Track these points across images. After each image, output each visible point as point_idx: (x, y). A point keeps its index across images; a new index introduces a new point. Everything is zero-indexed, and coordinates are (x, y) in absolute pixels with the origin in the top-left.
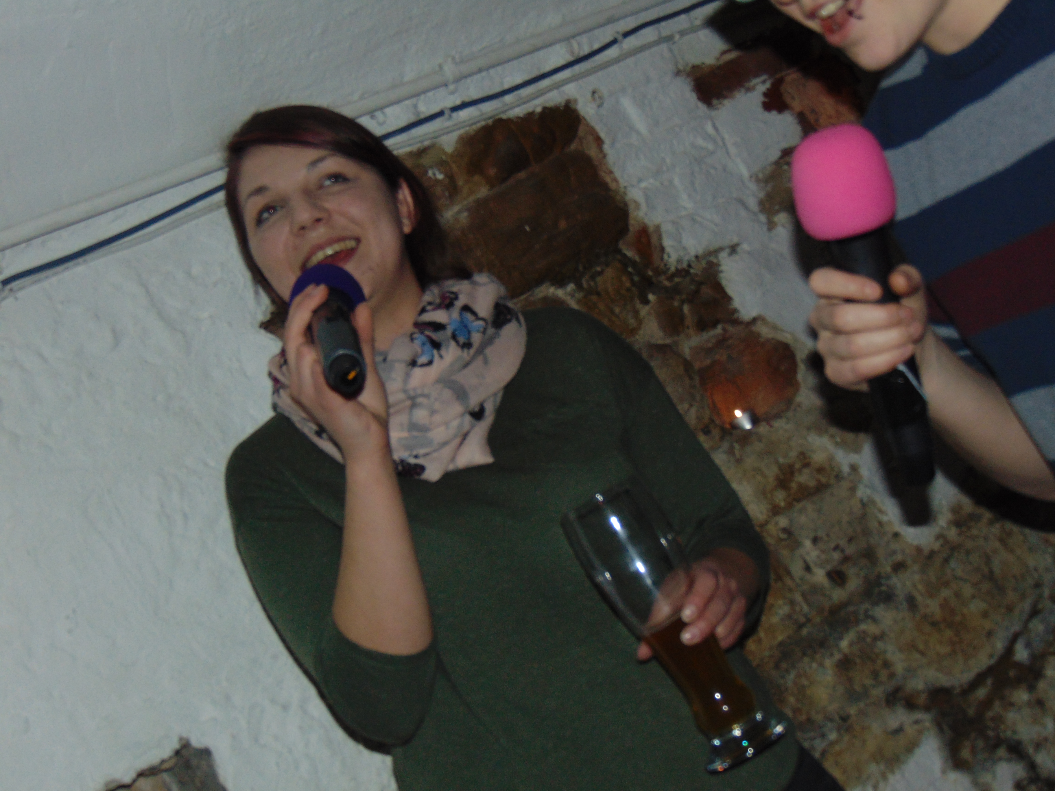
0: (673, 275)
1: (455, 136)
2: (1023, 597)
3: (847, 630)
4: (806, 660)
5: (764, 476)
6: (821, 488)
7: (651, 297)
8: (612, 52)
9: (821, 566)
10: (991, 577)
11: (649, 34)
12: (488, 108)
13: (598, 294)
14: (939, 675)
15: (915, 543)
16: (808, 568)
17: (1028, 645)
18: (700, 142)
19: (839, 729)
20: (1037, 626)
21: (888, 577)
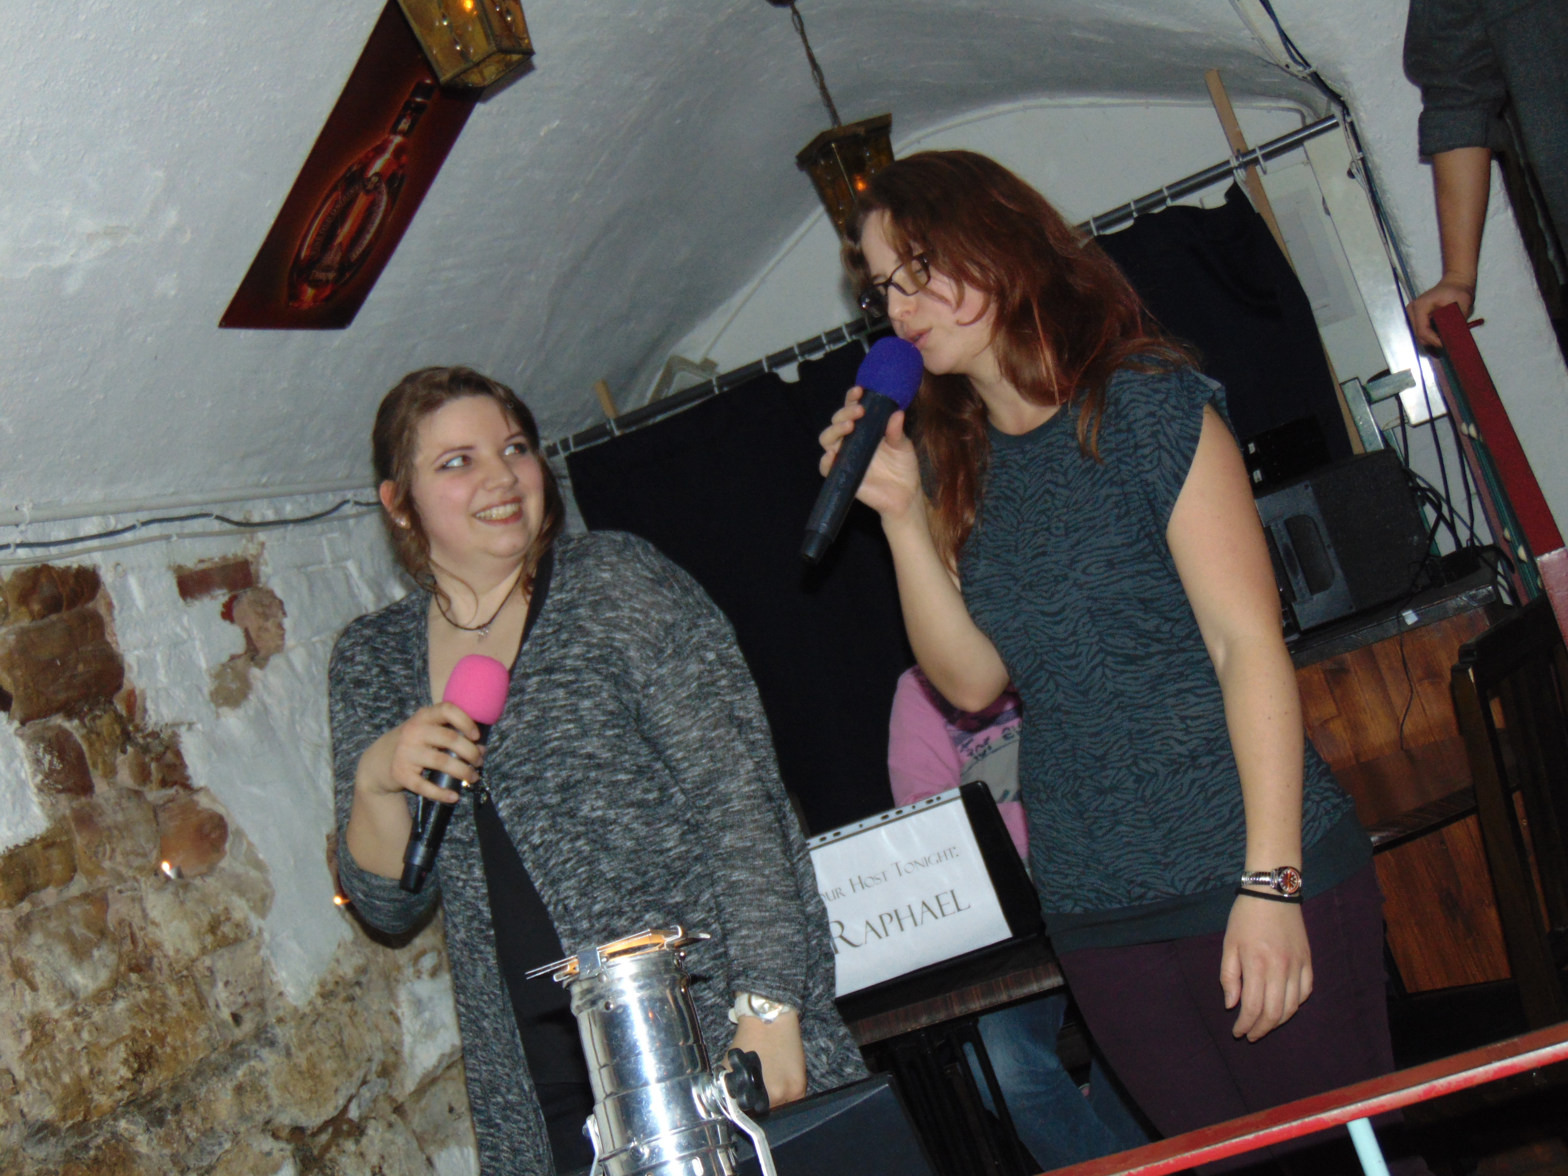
0: (149, 735)
1: (12, 568)
2: (359, 1067)
3: (242, 1063)
4: (215, 1079)
5: (201, 921)
6: (237, 941)
7: (130, 749)
8: (128, 536)
9: (228, 1006)
10: (341, 1044)
11: (155, 530)
12: (40, 552)
13: (98, 734)
14: (301, 1114)
15: (295, 1003)
16: (217, 1006)
17: (359, 1106)
18: (178, 630)
19: (233, 1141)
20: (366, 1093)
21: (273, 1027)
